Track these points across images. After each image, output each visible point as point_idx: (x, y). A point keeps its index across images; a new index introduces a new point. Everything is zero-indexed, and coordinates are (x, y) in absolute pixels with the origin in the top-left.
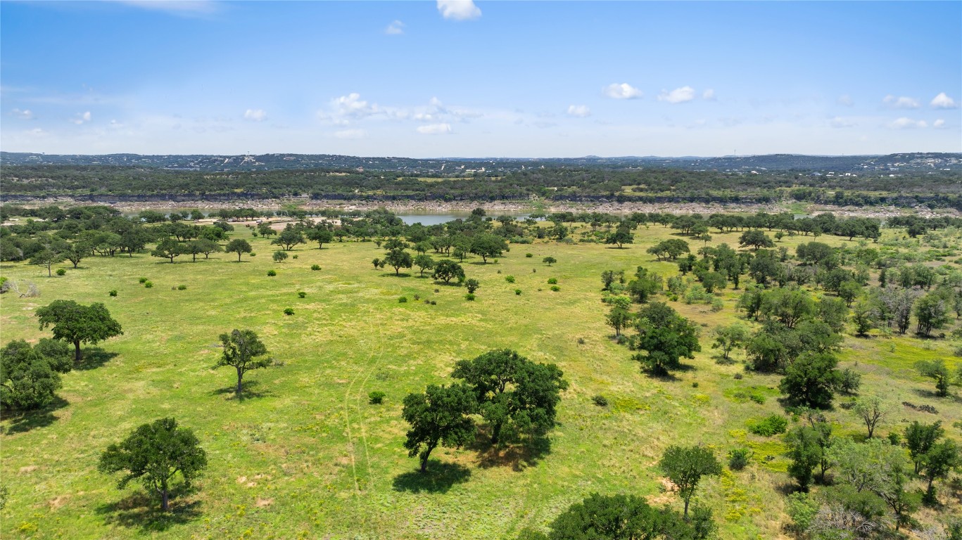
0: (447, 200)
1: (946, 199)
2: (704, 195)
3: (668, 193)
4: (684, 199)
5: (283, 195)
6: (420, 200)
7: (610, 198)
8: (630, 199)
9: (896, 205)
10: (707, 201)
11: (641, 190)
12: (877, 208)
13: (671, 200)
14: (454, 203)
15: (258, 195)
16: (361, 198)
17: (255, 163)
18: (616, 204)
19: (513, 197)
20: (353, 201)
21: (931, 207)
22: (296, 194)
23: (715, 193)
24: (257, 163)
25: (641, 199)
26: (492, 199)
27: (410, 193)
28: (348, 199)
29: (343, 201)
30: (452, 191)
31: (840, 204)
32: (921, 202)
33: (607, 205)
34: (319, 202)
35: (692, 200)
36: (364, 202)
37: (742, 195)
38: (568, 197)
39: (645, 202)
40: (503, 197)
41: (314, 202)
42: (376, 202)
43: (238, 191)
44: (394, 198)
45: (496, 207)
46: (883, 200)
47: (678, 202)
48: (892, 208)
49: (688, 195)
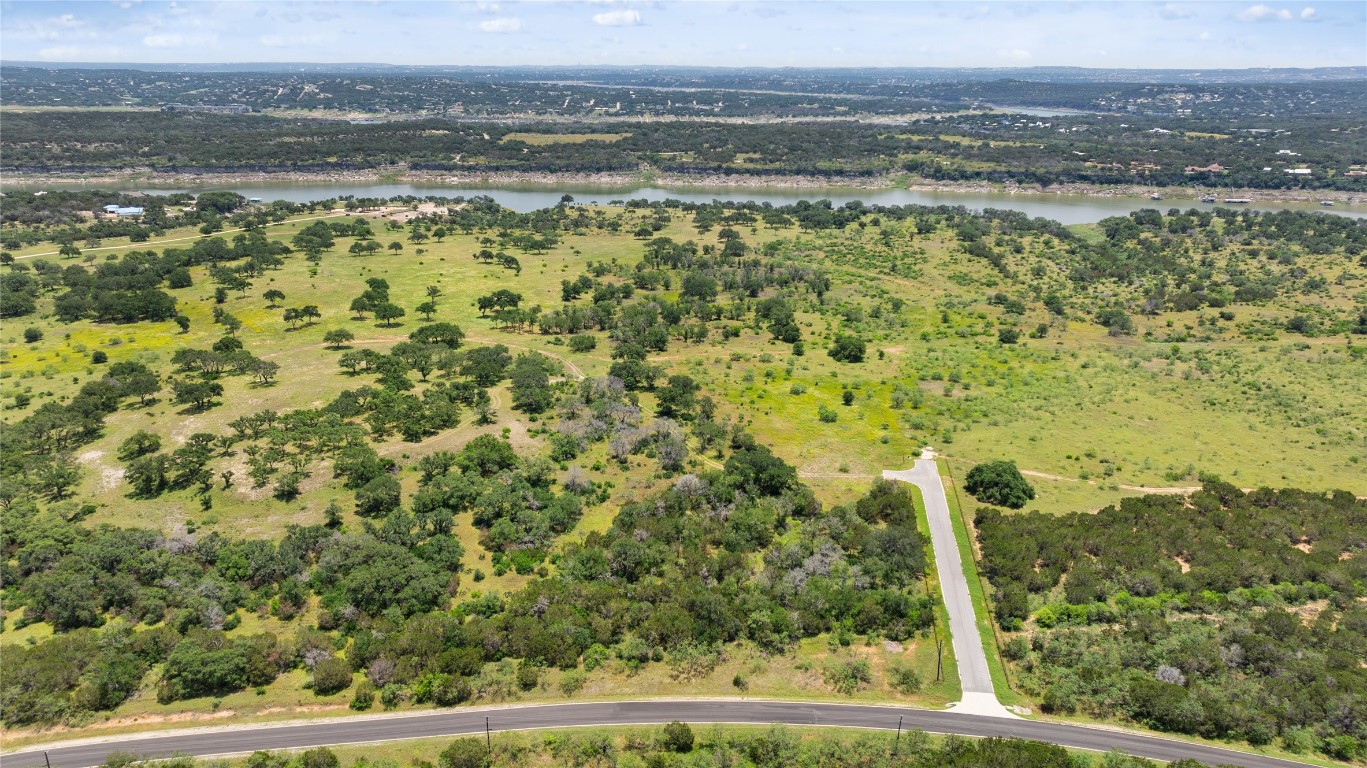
0: (552, 172)
1: (1034, 174)
2: (810, 168)
3: (777, 165)
4: (791, 171)
5: (379, 164)
6: (524, 171)
7: (717, 170)
8: (738, 171)
9: (989, 180)
10: (813, 174)
11: (751, 160)
12: (972, 182)
13: (779, 172)
14: (560, 174)
15: (353, 165)
16: (462, 168)
17: (318, 94)
18: (723, 176)
19: (621, 168)
20: (455, 172)
21: (1020, 182)
22: (393, 163)
23: (822, 164)
24: (322, 96)
25: (748, 171)
26: (599, 170)
27: (514, 162)
28: (450, 169)
29: (444, 172)
30: (558, 162)
31: (938, 179)
32: (1013, 177)
33: (714, 178)
34: (418, 172)
35: (798, 172)
36: (466, 173)
37: (847, 167)
38: (675, 169)
39: (752, 175)
40: (610, 168)
41: (414, 172)
42: (478, 173)
43: (333, 160)
44: (497, 169)
45: (603, 180)
46: (978, 174)
47: (785, 174)
48: (985, 182)
49: (795, 167)
